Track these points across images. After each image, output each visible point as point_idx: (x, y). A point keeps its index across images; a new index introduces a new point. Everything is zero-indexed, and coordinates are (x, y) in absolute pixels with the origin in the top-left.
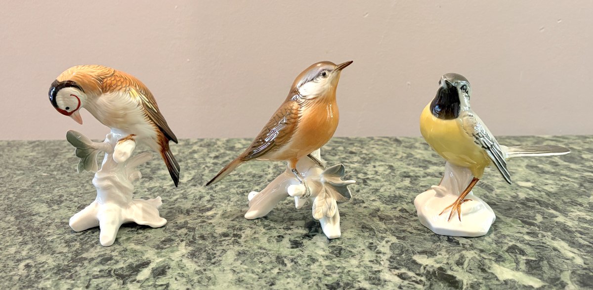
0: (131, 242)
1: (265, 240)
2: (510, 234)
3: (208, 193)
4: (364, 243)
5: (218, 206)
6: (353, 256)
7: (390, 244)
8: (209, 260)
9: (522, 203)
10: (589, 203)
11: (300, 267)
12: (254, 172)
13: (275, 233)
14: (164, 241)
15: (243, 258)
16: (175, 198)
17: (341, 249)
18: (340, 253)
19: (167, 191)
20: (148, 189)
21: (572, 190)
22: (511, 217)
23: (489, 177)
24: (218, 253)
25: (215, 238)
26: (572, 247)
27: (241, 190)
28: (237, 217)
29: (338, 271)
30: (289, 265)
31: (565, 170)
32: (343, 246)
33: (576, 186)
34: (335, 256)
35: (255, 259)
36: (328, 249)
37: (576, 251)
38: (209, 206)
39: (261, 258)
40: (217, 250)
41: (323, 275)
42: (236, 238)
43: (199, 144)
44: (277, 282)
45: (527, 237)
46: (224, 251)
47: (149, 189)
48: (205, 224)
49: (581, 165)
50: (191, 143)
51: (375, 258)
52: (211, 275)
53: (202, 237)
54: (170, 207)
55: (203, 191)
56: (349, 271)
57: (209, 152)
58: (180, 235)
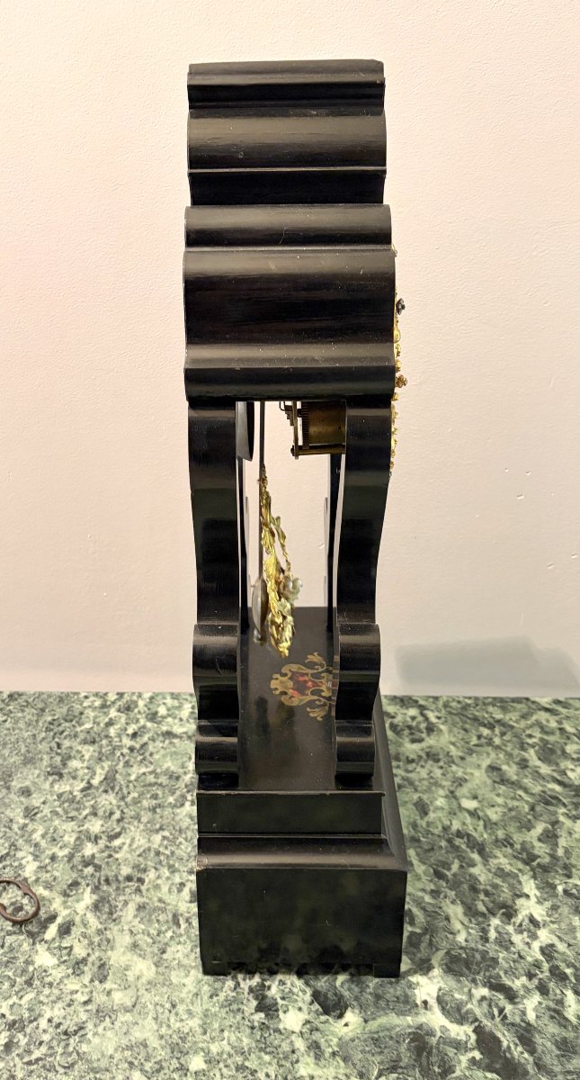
0: (39, 885)
1: (167, 888)
2: (413, 891)
3: (119, 807)
5: (128, 831)
8: (110, 916)
9: (450, 841)
10: (523, 843)
12: (173, 768)
13: (177, 880)
14: (71, 885)
15: (142, 914)
16: (85, 813)
19: (78, 798)
20: (58, 796)
21: (517, 819)
22: (424, 863)
23: (433, 788)
24: (120, 905)
25: (119, 882)
26: (465, 914)
27: (154, 802)
28: (144, 851)
31: (530, 776)
33: (527, 808)
35: (153, 917)
37: (466, 921)
38: (118, 830)
39: (159, 915)
42: (139, 884)
43: (117, 706)
44: (169, 949)
45: (428, 899)
46: (126, 903)
47: (60, 796)
48: (111, 860)
49: (554, 768)
50: (109, 703)
52: (110, 936)
53: (107, 881)
54: (78, 830)
55: (114, 802)
57: (127, 724)
58: (86, 877)
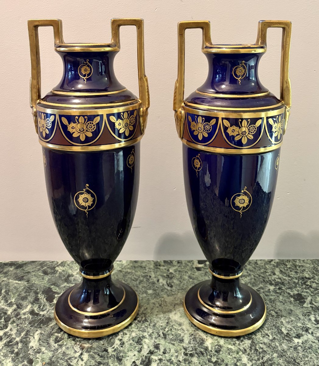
4: (125, 346)
6: (133, 338)
7: (113, 347)
8: (195, 336)
11: (157, 331)
17: (137, 342)
18: (138, 340)
25: (196, 353)
29: (141, 329)
30: (161, 333)
32: (136, 345)
34: (141, 338)
36: (143, 343)
39: (173, 337)
40: (193, 343)
41: (148, 327)
42: (186, 352)
51: (124, 336)
56: (137, 329)
58: (214, 356)
